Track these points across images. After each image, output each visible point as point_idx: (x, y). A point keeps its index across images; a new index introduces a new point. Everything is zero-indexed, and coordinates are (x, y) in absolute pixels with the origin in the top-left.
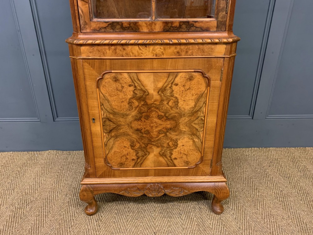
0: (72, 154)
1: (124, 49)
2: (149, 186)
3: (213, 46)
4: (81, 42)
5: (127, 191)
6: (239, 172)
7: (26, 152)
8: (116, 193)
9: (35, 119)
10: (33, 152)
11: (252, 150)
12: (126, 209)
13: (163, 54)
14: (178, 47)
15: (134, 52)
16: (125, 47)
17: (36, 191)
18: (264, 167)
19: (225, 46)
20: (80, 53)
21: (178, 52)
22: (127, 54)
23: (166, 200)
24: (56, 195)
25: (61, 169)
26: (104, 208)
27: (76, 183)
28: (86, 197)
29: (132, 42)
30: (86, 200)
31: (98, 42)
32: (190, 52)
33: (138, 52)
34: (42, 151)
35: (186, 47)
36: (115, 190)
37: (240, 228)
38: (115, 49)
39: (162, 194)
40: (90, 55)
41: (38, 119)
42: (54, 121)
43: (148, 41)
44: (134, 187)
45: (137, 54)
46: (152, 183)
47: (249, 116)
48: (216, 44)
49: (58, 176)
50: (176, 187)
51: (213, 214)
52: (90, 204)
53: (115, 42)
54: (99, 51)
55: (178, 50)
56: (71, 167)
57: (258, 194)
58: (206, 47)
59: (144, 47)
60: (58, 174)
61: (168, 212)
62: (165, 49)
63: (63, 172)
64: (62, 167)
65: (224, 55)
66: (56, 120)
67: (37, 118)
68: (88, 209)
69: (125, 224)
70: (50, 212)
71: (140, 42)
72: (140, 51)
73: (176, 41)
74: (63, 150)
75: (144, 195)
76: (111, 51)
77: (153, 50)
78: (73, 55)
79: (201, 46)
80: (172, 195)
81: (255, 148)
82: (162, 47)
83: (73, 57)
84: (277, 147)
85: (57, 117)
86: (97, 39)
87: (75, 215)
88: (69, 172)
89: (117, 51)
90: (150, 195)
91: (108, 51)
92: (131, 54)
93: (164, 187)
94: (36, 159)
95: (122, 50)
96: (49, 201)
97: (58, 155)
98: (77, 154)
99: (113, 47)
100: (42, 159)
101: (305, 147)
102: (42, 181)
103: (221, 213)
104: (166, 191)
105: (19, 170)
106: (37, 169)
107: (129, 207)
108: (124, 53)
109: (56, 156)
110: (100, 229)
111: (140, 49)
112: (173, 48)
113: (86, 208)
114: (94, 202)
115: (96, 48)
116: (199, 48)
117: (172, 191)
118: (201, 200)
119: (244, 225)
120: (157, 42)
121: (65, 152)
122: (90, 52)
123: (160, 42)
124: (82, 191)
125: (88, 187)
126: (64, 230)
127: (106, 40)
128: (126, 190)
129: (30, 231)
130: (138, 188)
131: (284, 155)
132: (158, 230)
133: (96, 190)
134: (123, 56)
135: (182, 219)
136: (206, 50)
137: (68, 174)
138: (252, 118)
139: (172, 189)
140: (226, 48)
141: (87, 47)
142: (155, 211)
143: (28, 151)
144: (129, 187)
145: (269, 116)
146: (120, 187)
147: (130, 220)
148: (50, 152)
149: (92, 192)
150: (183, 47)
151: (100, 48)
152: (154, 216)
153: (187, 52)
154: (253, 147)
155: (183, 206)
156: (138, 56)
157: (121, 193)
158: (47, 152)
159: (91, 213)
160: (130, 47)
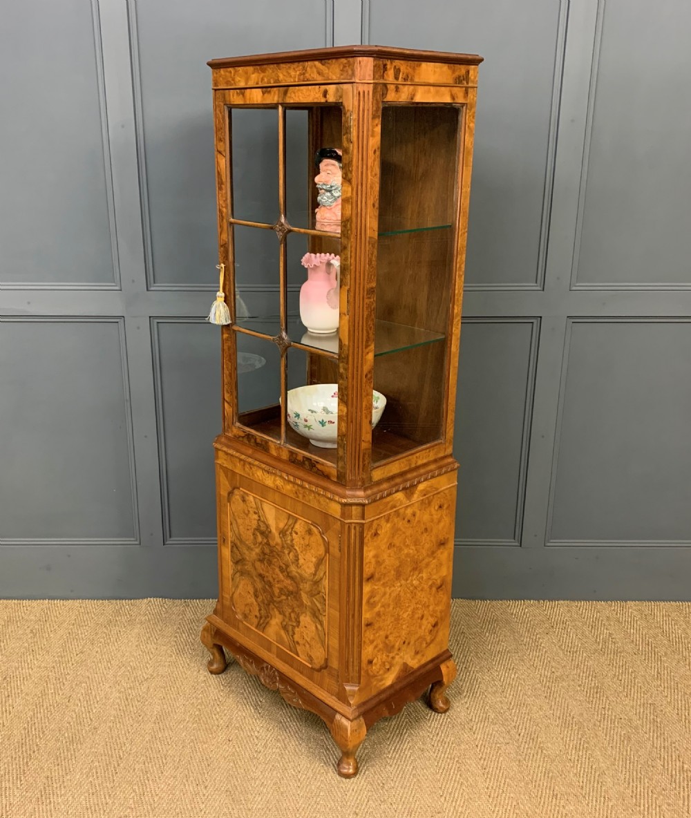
0: (191, 606)
6: (491, 642)
9: (131, 541)
10: (118, 601)
11: (524, 604)
17: (147, 665)
18: (537, 634)
24: (182, 670)
25: (178, 630)
34: (136, 599)
37: (471, 720)
41: (136, 541)
42: (164, 544)
47: (513, 540)
49: (176, 642)
56: (196, 628)
57: (513, 675)
63: (184, 635)
64: (179, 628)
66: (168, 542)
67: (132, 539)
70: (179, 693)
74: (174, 598)
81: (530, 600)
84: (573, 600)
85: (170, 537)
87: (219, 698)
88: (193, 636)
94: (129, 614)
96: (172, 679)
97: (166, 606)
98: (200, 605)
100: (140, 614)
101: (626, 601)
102: (152, 650)
105: (106, 631)
106: (136, 631)
109: (164, 609)
119: (479, 717)
121: (177, 602)
126: (207, 717)
129: (158, 717)
131: (582, 614)
137: (194, 639)
138: (519, 545)
143: (109, 598)
145: (552, 541)
148: (150, 601)
154: (527, 599)
158: (145, 600)
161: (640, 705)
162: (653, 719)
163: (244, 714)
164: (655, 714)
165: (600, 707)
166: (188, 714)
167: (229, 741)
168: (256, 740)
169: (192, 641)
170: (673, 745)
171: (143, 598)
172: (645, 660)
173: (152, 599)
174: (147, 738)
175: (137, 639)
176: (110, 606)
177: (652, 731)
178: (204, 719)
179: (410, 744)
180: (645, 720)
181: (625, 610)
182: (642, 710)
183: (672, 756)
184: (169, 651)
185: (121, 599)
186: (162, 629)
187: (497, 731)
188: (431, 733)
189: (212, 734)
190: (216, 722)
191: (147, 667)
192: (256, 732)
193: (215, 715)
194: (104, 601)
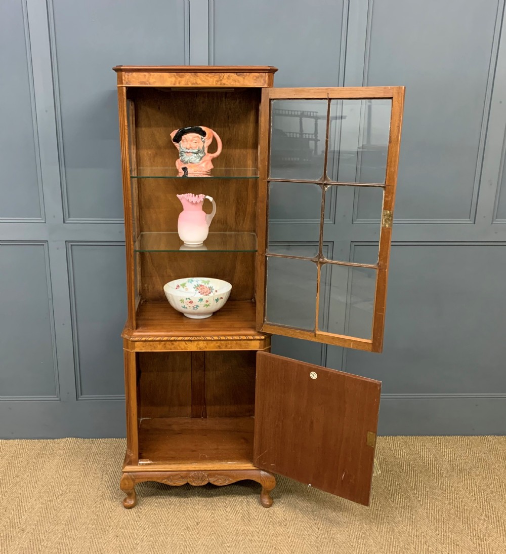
0: (96, 443)
1: (172, 344)
2: (192, 473)
3: (249, 342)
4: (137, 339)
5: (170, 480)
7: (37, 440)
8: (158, 481)
9: (54, 398)
10: (45, 440)
12: (167, 502)
13: (206, 348)
14: (219, 342)
15: (180, 346)
16: (174, 342)
17: (63, 485)
19: (259, 341)
20: (134, 348)
21: (219, 346)
22: (175, 347)
23: (212, 494)
24: (87, 488)
26: (143, 501)
27: (107, 476)
28: (127, 486)
29: (180, 338)
30: (126, 490)
31: (150, 339)
32: (229, 346)
33: (184, 346)
34: (58, 439)
35: (226, 342)
36: (158, 478)
38: (165, 344)
39: (206, 483)
40: (143, 348)
41: (57, 397)
42: (77, 400)
43: (193, 338)
44: (177, 475)
45: (183, 347)
46: (196, 471)
48: (251, 340)
50: (221, 475)
51: (261, 507)
52: (129, 495)
53: (165, 339)
54: (151, 345)
55: (218, 344)
56: (98, 458)
58: (242, 342)
59: (190, 342)
60: (84, 466)
61: (212, 505)
62: (207, 344)
63: (90, 464)
64: (86, 459)
65: (259, 348)
66: (80, 399)
68: (128, 500)
69: (166, 515)
70: (84, 504)
71: (186, 338)
72: (186, 346)
73: (216, 338)
74: (84, 438)
75: (188, 484)
76: (161, 346)
77: (198, 344)
78: (128, 348)
79: (239, 341)
80: (216, 484)
82: (205, 342)
83: (128, 350)
85: (81, 395)
86: (149, 336)
87: (111, 507)
88: (96, 464)
89: (167, 345)
90: (194, 484)
91: (158, 346)
92: (179, 348)
93: (208, 475)
94: (52, 449)
95: (171, 344)
96: (80, 494)
97: (78, 444)
99: (163, 343)
100: (60, 449)
101: (396, 436)
102: (67, 474)
103: (270, 506)
104: (210, 479)
105: (35, 461)
106: (56, 461)
107: (170, 501)
108: (173, 346)
109: (77, 446)
110: (141, 520)
111: (186, 344)
112: (215, 342)
113: (125, 500)
114: (134, 493)
115: (148, 343)
116: (237, 343)
117: (216, 479)
118: (250, 494)
120: (200, 339)
122: (143, 347)
123: (203, 339)
124: (124, 479)
125: (130, 475)
126: (102, 520)
127: (157, 337)
128: (168, 478)
129: (68, 521)
130: (182, 477)
132: (201, 521)
133: (138, 479)
134: (171, 349)
135: (227, 512)
136: (243, 344)
139: (216, 478)
140: (260, 343)
141: (141, 343)
142: (198, 504)
143: (39, 438)
144: (172, 475)
146: (163, 475)
147: (171, 512)
148: (68, 440)
149: (133, 480)
150: (223, 342)
151: (151, 343)
152: (197, 509)
153: (226, 346)
155: (229, 500)
156: (184, 349)
157: (163, 482)
158: (64, 440)
159: (130, 506)
160: (177, 342)
161: (402, 507)
162: (410, 517)
163: (129, 518)
164: (412, 513)
165: (375, 509)
166: (90, 518)
167: (117, 536)
168: (136, 536)
169: (95, 467)
170: (423, 534)
171: (62, 438)
172: (407, 476)
173: (69, 439)
174: (60, 535)
175: (56, 467)
176: (38, 444)
177: (409, 525)
178: (100, 522)
179: (243, 537)
180: (404, 517)
181: (395, 442)
182: (403, 511)
183: (421, 542)
184: (78, 475)
185: (47, 438)
186: (74, 459)
187: (303, 527)
188: (258, 528)
189: (105, 532)
190: (109, 524)
191: (62, 486)
192: (136, 530)
193: (108, 519)
194: (35, 440)
